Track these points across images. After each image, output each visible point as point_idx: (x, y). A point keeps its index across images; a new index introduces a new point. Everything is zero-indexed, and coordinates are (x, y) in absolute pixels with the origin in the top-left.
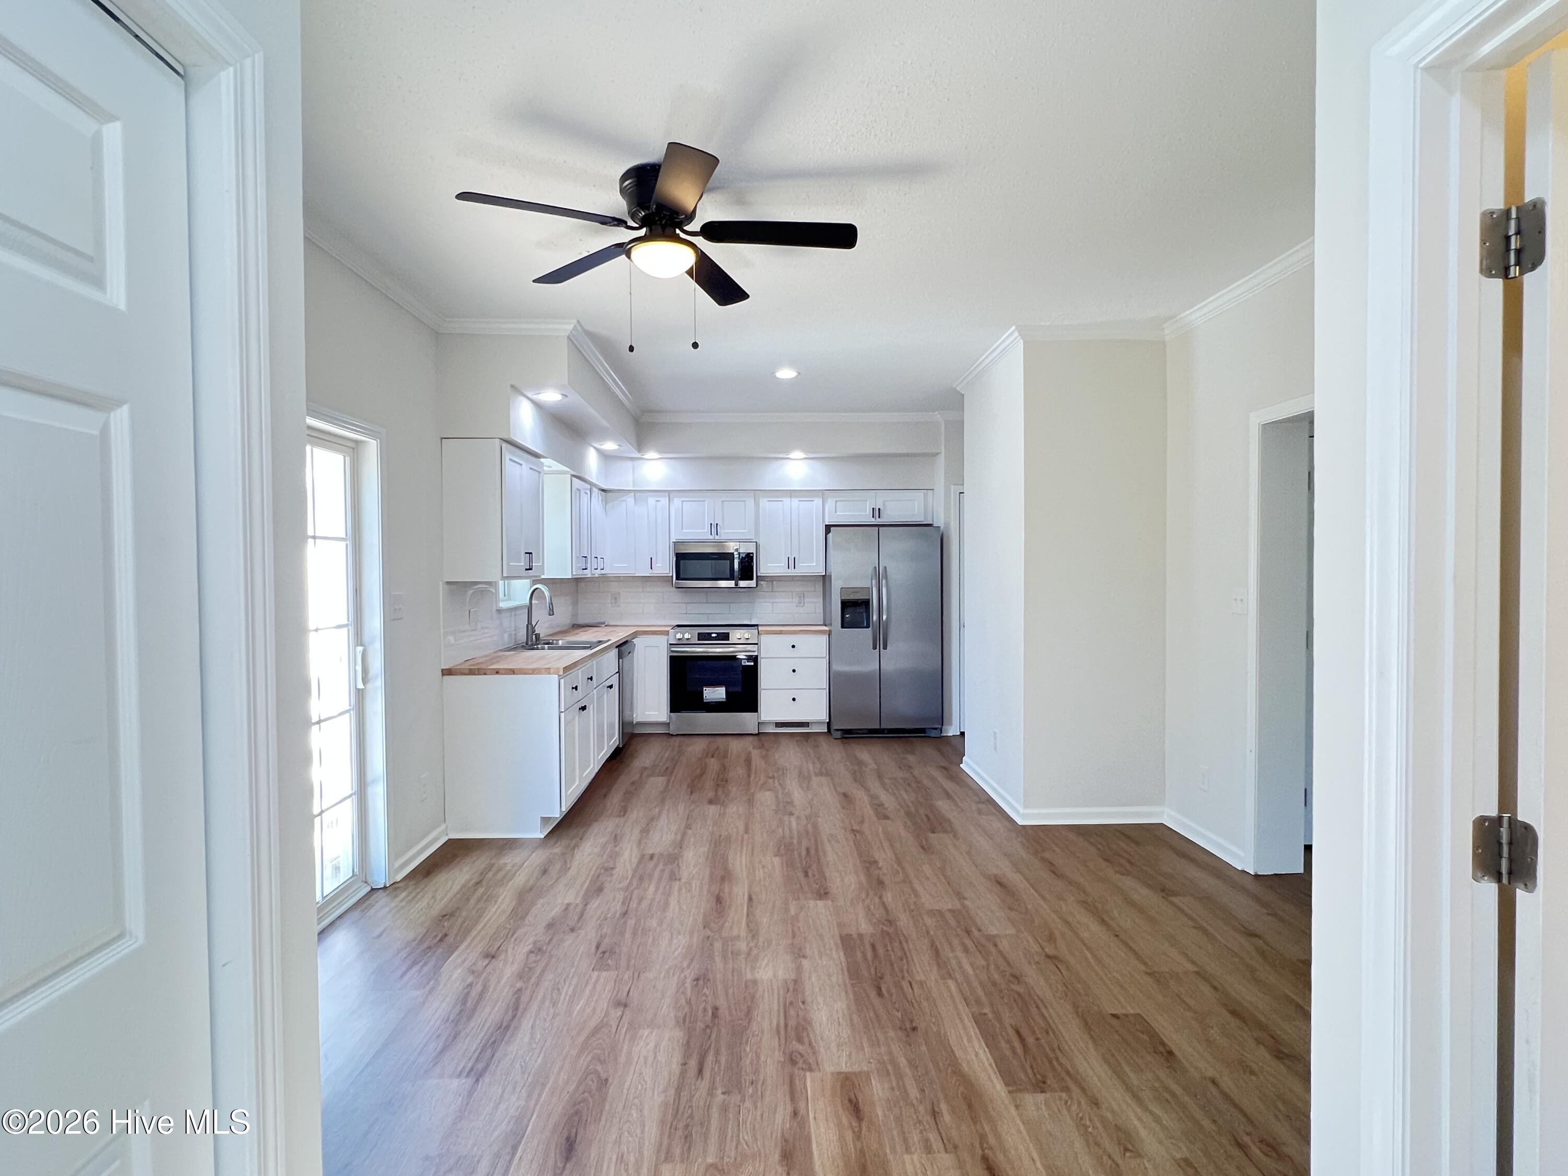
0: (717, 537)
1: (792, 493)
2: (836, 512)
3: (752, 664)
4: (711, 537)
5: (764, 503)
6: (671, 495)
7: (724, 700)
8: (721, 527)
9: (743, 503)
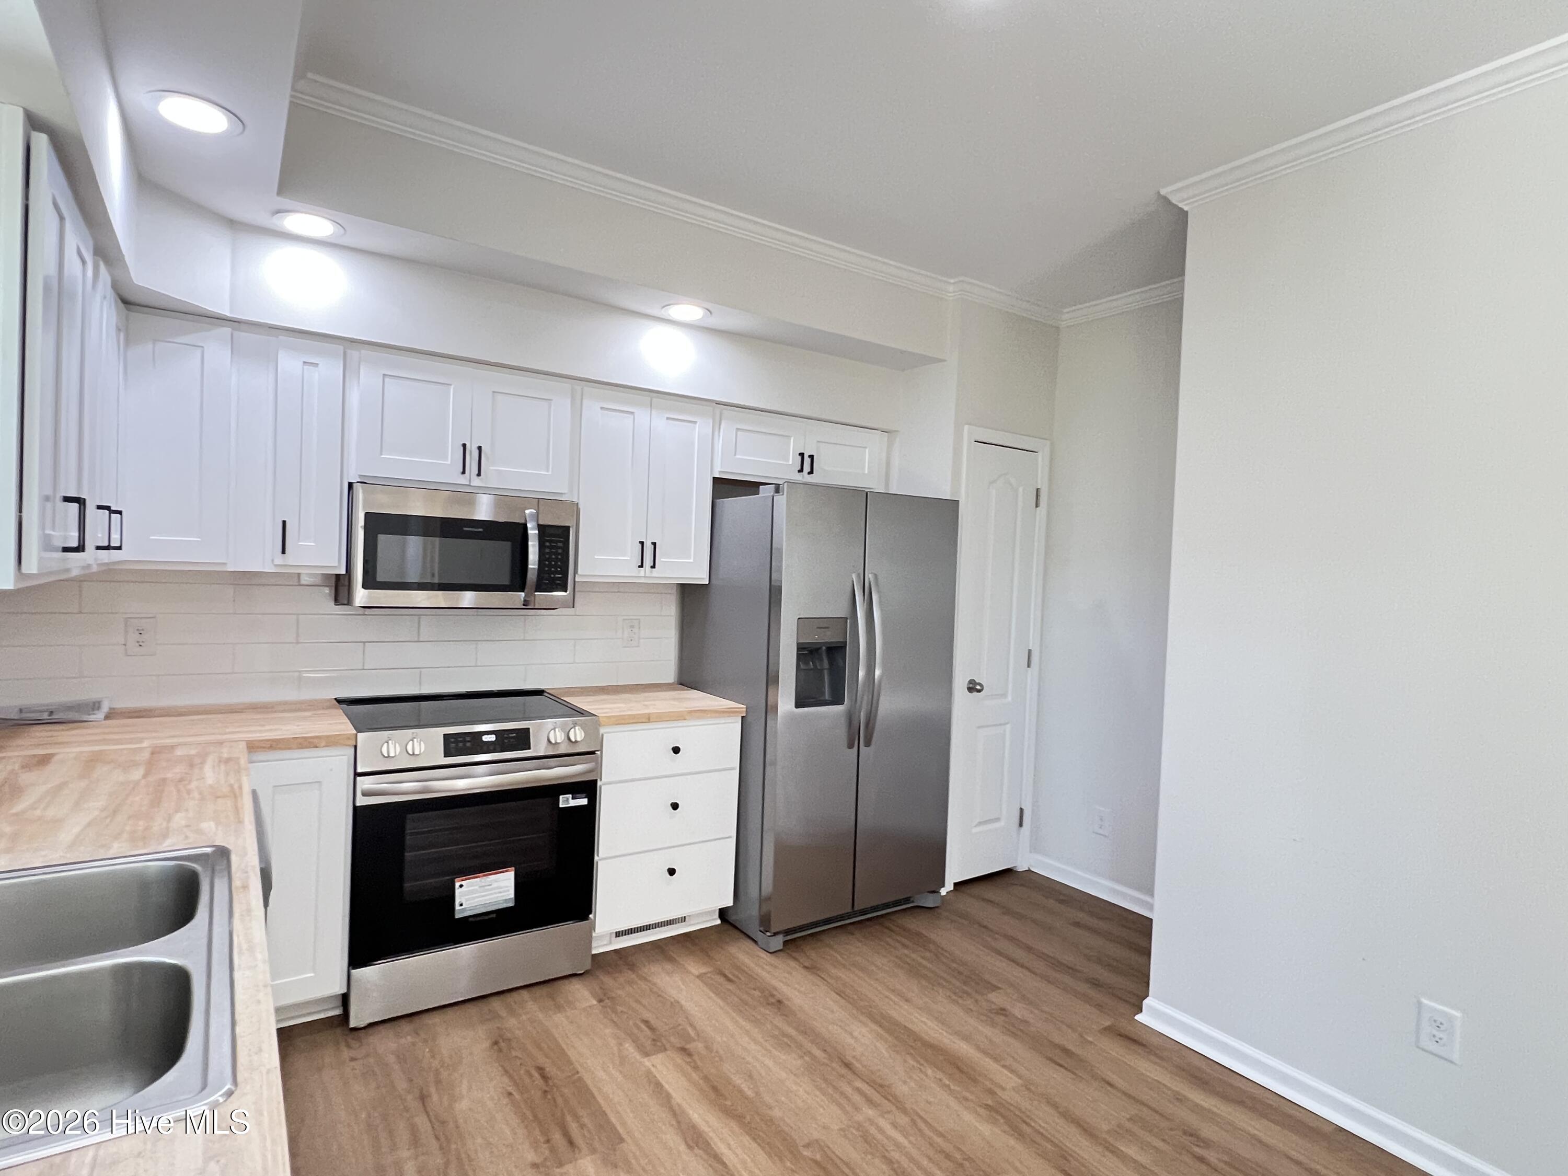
1: (654, 397)
2: (735, 455)
3: (584, 802)
4: (463, 480)
5: (593, 412)
6: (351, 352)
7: (511, 904)
8: (487, 459)
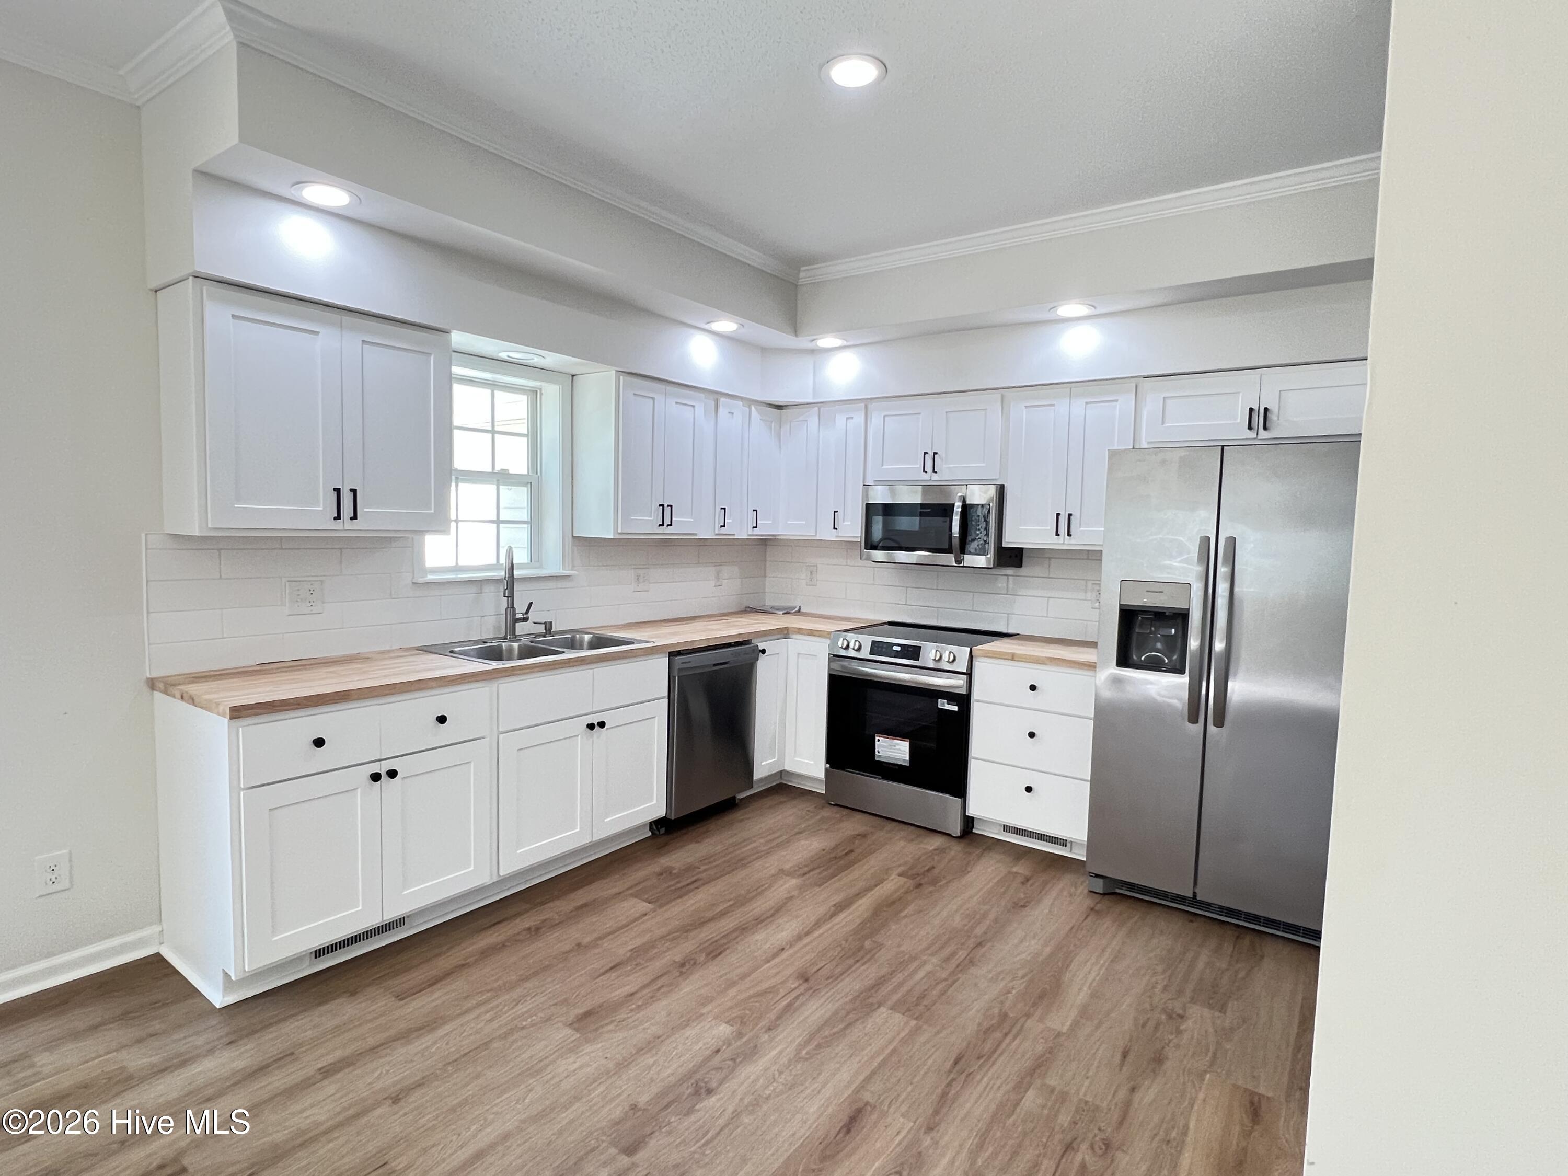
0: (935, 477)
1: (1073, 387)
3: (959, 708)
4: (926, 477)
5: (1019, 411)
6: (871, 406)
7: (909, 764)
8: (940, 460)
9: (983, 412)
